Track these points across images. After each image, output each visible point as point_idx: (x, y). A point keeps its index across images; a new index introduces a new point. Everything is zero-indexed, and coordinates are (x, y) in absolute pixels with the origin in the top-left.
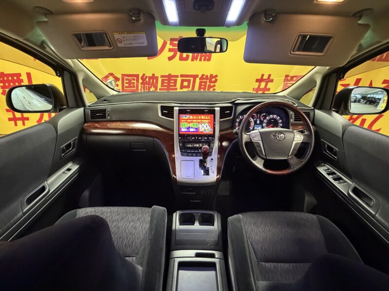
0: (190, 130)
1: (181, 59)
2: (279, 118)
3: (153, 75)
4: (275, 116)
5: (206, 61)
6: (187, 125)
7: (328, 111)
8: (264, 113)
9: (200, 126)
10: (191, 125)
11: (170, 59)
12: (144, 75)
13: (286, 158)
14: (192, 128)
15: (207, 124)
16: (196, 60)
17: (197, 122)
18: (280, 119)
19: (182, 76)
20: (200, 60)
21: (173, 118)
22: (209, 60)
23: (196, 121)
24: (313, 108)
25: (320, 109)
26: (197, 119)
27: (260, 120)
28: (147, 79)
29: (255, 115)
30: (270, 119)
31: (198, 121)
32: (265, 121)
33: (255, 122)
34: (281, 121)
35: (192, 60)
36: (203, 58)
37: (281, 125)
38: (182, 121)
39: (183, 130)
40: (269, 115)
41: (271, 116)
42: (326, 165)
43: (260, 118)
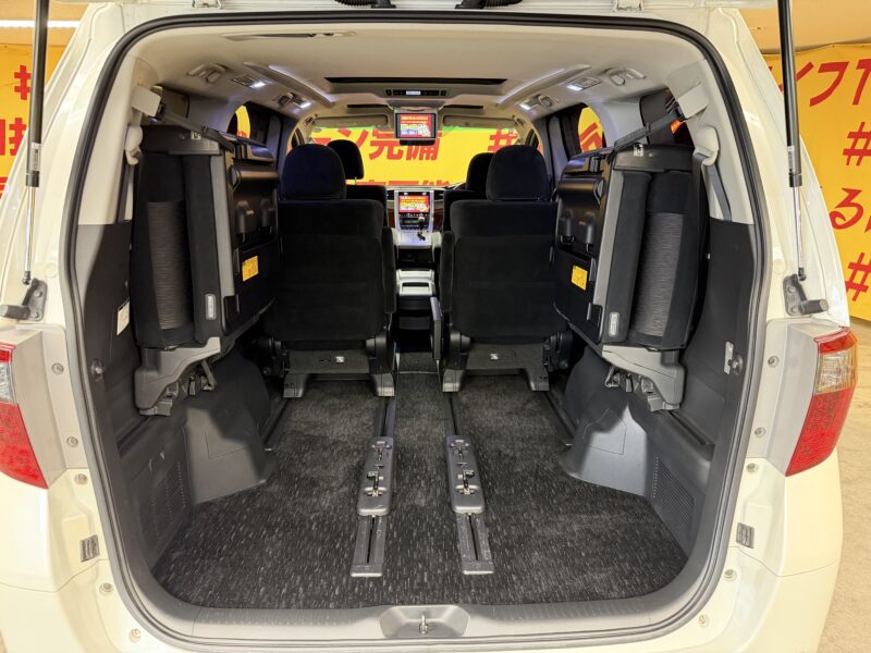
5: (430, 161)
16: (415, 159)
20: (421, 158)
22: (434, 158)
35: (408, 158)
36: (425, 155)
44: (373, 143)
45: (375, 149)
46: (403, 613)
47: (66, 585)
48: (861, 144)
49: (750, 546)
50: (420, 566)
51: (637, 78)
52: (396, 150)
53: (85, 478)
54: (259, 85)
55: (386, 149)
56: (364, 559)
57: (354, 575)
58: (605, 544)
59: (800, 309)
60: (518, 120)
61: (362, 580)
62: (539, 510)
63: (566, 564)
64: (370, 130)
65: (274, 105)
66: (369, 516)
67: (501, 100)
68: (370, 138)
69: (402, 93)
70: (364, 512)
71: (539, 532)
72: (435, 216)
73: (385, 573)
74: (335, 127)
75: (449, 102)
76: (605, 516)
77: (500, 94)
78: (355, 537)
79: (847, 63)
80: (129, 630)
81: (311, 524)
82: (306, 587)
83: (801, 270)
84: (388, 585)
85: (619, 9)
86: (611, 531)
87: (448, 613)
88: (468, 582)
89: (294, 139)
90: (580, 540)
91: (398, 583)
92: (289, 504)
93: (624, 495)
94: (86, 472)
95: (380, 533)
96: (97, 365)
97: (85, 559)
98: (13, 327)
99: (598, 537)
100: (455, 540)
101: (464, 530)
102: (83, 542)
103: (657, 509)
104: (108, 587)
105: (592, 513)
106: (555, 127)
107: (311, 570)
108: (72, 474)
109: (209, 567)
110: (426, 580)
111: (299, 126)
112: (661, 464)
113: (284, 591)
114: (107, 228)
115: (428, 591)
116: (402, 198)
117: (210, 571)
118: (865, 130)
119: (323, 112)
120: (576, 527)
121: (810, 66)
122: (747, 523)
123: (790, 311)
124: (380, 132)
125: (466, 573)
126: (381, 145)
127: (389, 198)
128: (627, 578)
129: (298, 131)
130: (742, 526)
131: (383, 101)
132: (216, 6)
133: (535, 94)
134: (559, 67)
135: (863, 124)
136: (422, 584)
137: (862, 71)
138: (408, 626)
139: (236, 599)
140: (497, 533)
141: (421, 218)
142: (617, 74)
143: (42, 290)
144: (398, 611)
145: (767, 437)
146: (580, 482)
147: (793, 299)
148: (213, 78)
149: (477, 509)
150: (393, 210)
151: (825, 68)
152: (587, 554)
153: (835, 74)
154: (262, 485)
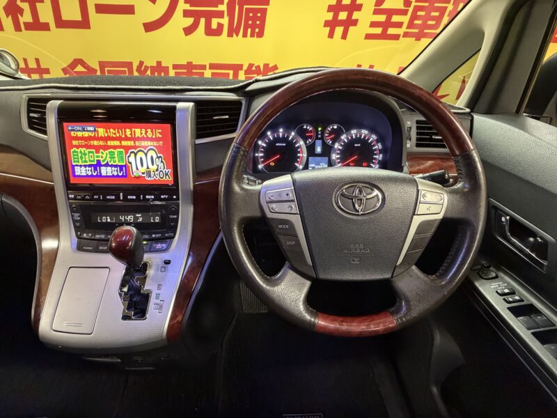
0: (104, 173)
1: (209, 32)
2: (374, 137)
3: (159, 63)
4: (364, 132)
5: (255, 38)
6: (91, 157)
7: (513, 116)
8: (335, 122)
9: (132, 159)
10: (104, 156)
11: (189, 31)
12: (141, 63)
13: (387, 276)
14: (107, 165)
15: (152, 153)
16: (237, 35)
17: (121, 147)
18: (377, 141)
19: (212, 66)
20: (245, 35)
21: (45, 132)
23: (117, 143)
24: (468, 110)
25: (489, 111)
26: (120, 139)
27: (324, 145)
28: (149, 72)
29: (310, 128)
30: (351, 142)
31: (124, 143)
32: (337, 146)
33: (311, 151)
34: (380, 146)
35: (230, 35)
36: (249, 30)
37: (380, 157)
38: (75, 143)
39: (78, 171)
40: (348, 130)
41: (354, 132)
42: (501, 274)
43: (322, 138)
52: (214, 24)
55: (203, 21)
126: (196, 16)
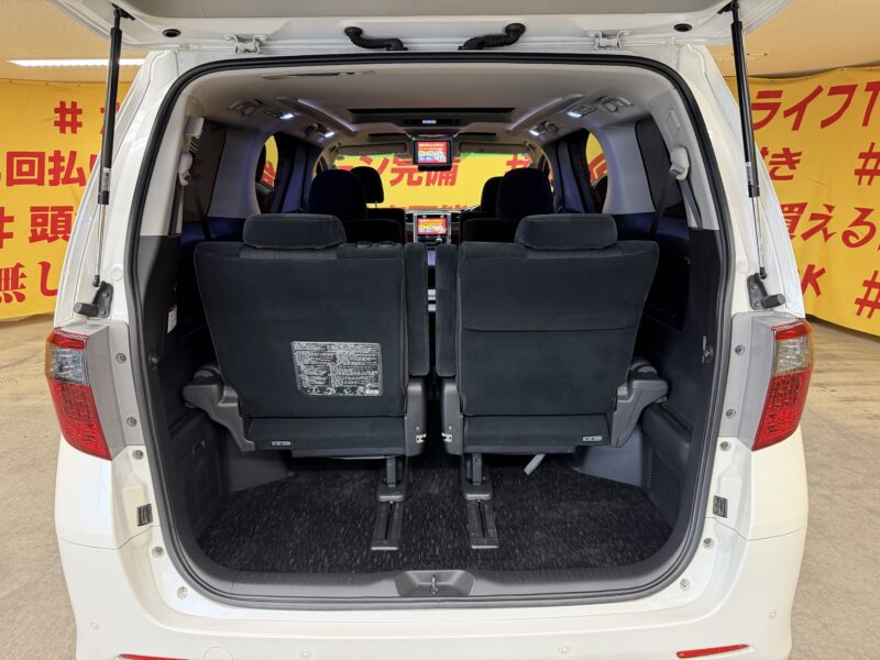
1: (411, 182)
5: (449, 186)
11: (395, 182)
16: (434, 184)
20: (440, 184)
22: (453, 183)
35: (428, 184)
36: (443, 181)
44: (393, 171)
45: (396, 175)
46: (416, 576)
47: (125, 544)
48: (871, 164)
49: (725, 516)
50: (433, 542)
51: (625, 105)
52: (416, 176)
53: (142, 453)
54: (289, 116)
55: (406, 175)
56: (383, 536)
57: (374, 548)
58: (601, 525)
59: (763, 304)
60: (530, 145)
61: (380, 553)
62: (543, 497)
63: (565, 541)
64: (391, 157)
65: (302, 135)
66: (387, 502)
67: (512, 127)
68: (391, 165)
69: (419, 122)
70: (383, 498)
71: (542, 515)
72: (452, 237)
73: (401, 547)
74: (358, 155)
75: (463, 129)
76: (603, 502)
77: (511, 122)
78: (375, 519)
79: (856, 86)
80: (177, 588)
81: (335, 508)
82: (330, 558)
83: (762, 269)
84: (403, 557)
85: (600, 47)
86: (608, 515)
87: (455, 576)
88: (476, 555)
89: (319, 167)
90: (579, 522)
91: (412, 555)
92: (315, 493)
93: (623, 486)
94: (143, 449)
95: (396, 515)
96: (153, 356)
97: (141, 524)
98: (85, 323)
99: (596, 520)
100: (465, 522)
101: (473, 513)
102: (139, 509)
103: (652, 496)
104: (159, 550)
105: (591, 500)
106: (564, 152)
107: (335, 545)
108: (131, 450)
109: (244, 542)
110: (437, 552)
111: (323, 154)
112: (654, 455)
113: (311, 561)
114: (162, 239)
115: (439, 562)
116: (421, 221)
117: (246, 546)
118: (875, 150)
119: (346, 141)
120: (575, 512)
121: (819, 90)
122: (722, 496)
123: (753, 305)
124: (401, 160)
125: (474, 547)
126: (402, 172)
127: (408, 221)
128: (621, 553)
129: (322, 159)
130: (717, 499)
131: (401, 130)
132: (255, 51)
133: (541, 121)
134: (556, 96)
135: (873, 144)
136: (434, 555)
137: (871, 93)
138: (421, 587)
139: (269, 567)
140: (503, 516)
141: (439, 239)
142: (609, 101)
143: (109, 291)
144: (412, 574)
145: (736, 418)
146: (583, 475)
147: (757, 295)
148: (247, 112)
149: (485, 496)
150: (412, 233)
151: (834, 91)
152: (585, 533)
153: (845, 96)
154: (291, 477)
